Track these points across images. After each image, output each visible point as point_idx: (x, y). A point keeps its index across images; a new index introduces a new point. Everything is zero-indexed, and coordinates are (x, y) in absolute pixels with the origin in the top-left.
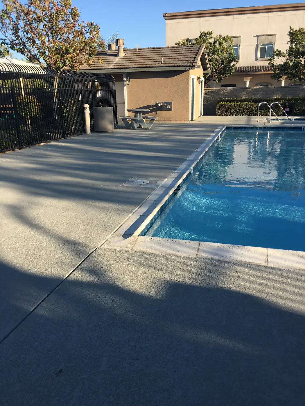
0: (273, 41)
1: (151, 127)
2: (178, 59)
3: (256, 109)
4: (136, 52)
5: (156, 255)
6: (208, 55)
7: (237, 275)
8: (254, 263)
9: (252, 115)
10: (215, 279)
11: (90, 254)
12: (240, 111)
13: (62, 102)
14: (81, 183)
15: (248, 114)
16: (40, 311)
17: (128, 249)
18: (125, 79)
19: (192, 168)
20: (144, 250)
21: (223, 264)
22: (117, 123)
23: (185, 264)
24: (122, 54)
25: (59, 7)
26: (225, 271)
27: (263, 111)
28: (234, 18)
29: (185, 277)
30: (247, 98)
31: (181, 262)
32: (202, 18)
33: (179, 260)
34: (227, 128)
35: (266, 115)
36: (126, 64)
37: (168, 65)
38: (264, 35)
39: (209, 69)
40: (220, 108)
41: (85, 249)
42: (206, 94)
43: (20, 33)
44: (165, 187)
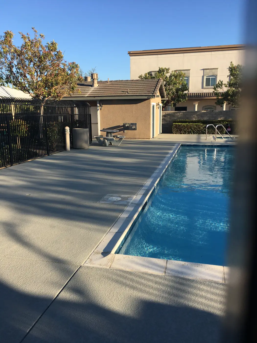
0: (216, 73)
1: (120, 144)
2: (141, 90)
3: (204, 128)
4: (107, 84)
5: (130, 273)
6: (165, 86)
7: (200, 293)
8: (214, 281)
9: (201, 133)
10: (182, 297)
11: (75, 272)
12: (191, 130)
13: (47, 125)
14: (64, 199)
15: (198, 133)
16: (35, 333)
17: (107, 268)
18: (98, 105)
19: (155, 185)
20: (121, 268)
21: (188, 282)
22: (91, 140)
23: (156, 283)
24: (96, 85)
25: (47, 50)
26: (190, 290)
27: (210, 130)
28: (185, 55)
29: (156, 296)
30: (197, 119)
31: (152, 281)
32: (159, 56)
33: (151, 278)
34: (182, 145)
35: (213, 134)
36: (99, 93)
37: (133, 94)
38: (208, 69)
39: (166, 97)
40: (175, 127)
41: (71, 267)
42: (164, 116)
43: (14, 70)
44: (135, 204)
